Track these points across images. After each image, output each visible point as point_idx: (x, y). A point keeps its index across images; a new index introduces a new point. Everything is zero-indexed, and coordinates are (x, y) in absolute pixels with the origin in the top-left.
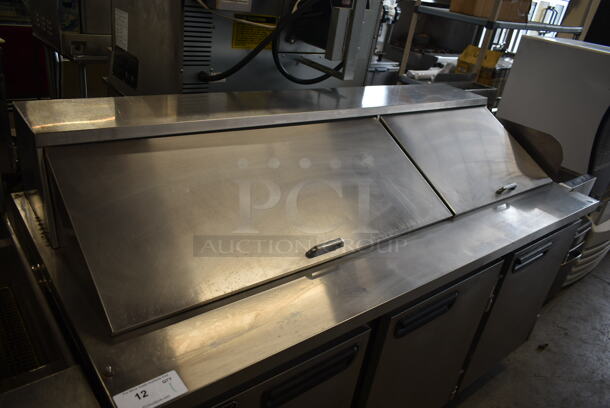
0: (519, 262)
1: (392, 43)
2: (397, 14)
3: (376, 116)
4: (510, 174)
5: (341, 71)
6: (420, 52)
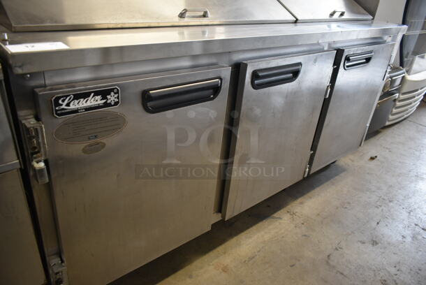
0: (348, 59)
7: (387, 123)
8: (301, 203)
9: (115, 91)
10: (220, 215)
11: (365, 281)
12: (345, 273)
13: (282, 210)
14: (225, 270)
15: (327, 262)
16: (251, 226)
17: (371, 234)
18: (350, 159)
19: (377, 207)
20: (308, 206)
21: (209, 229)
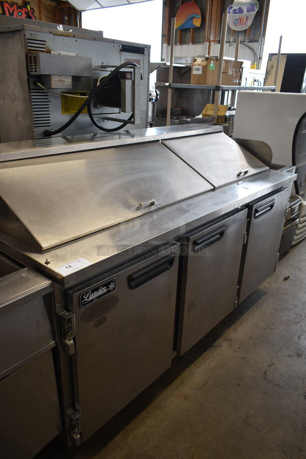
0: (257, 211)
1: (157, 116)
2: (157, 94)
3: (159, 140)
4: (242, 166)
5: (132, 120)
6: (177, 119)
7: (294, 243)
8: (235, 330)
9: (114, 281)
10: (175, 352)
11: (297, 388)
12: (280, 384)
13: (220, 339)
14: (186, 398)
15: (265, 377)
16: (198, 357)
17: (295, 348)
18: (268, 283)
19: (296, 323)
20: (241, 331)
21: (170, 366)
